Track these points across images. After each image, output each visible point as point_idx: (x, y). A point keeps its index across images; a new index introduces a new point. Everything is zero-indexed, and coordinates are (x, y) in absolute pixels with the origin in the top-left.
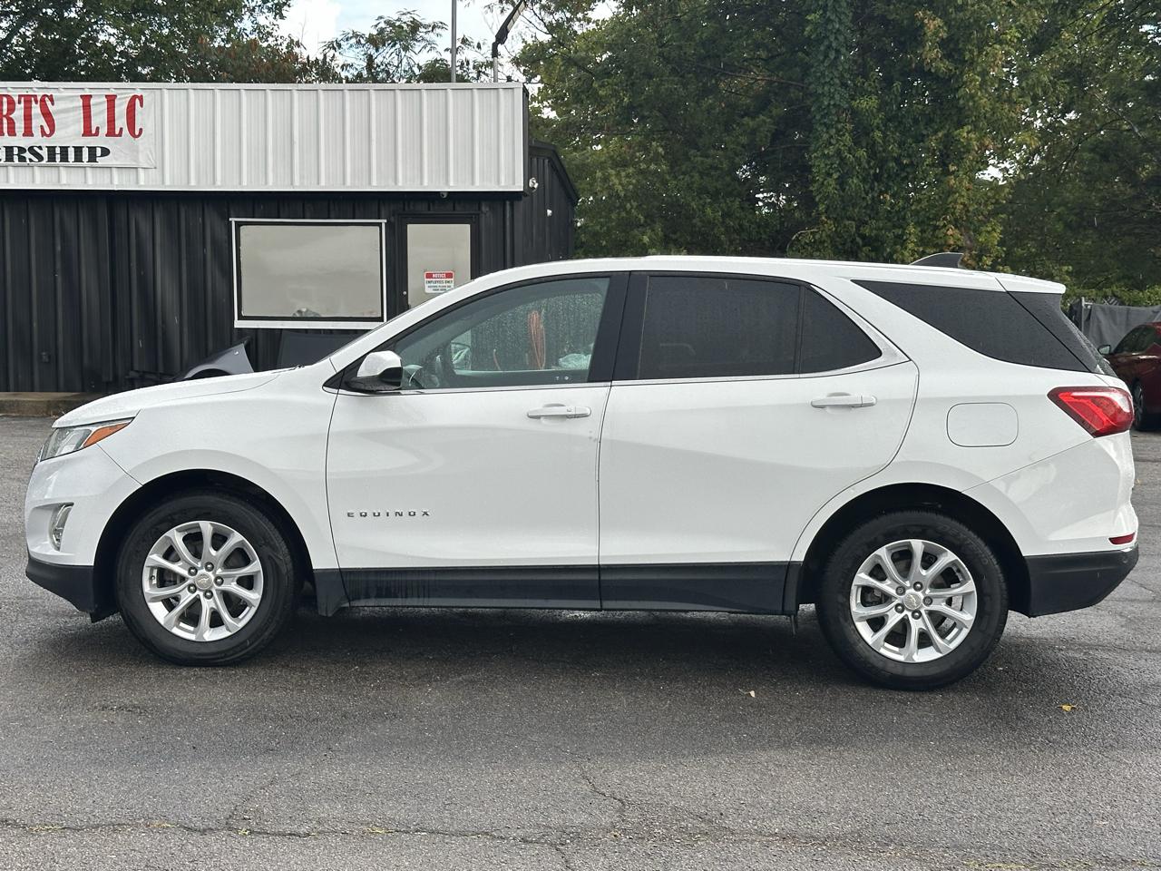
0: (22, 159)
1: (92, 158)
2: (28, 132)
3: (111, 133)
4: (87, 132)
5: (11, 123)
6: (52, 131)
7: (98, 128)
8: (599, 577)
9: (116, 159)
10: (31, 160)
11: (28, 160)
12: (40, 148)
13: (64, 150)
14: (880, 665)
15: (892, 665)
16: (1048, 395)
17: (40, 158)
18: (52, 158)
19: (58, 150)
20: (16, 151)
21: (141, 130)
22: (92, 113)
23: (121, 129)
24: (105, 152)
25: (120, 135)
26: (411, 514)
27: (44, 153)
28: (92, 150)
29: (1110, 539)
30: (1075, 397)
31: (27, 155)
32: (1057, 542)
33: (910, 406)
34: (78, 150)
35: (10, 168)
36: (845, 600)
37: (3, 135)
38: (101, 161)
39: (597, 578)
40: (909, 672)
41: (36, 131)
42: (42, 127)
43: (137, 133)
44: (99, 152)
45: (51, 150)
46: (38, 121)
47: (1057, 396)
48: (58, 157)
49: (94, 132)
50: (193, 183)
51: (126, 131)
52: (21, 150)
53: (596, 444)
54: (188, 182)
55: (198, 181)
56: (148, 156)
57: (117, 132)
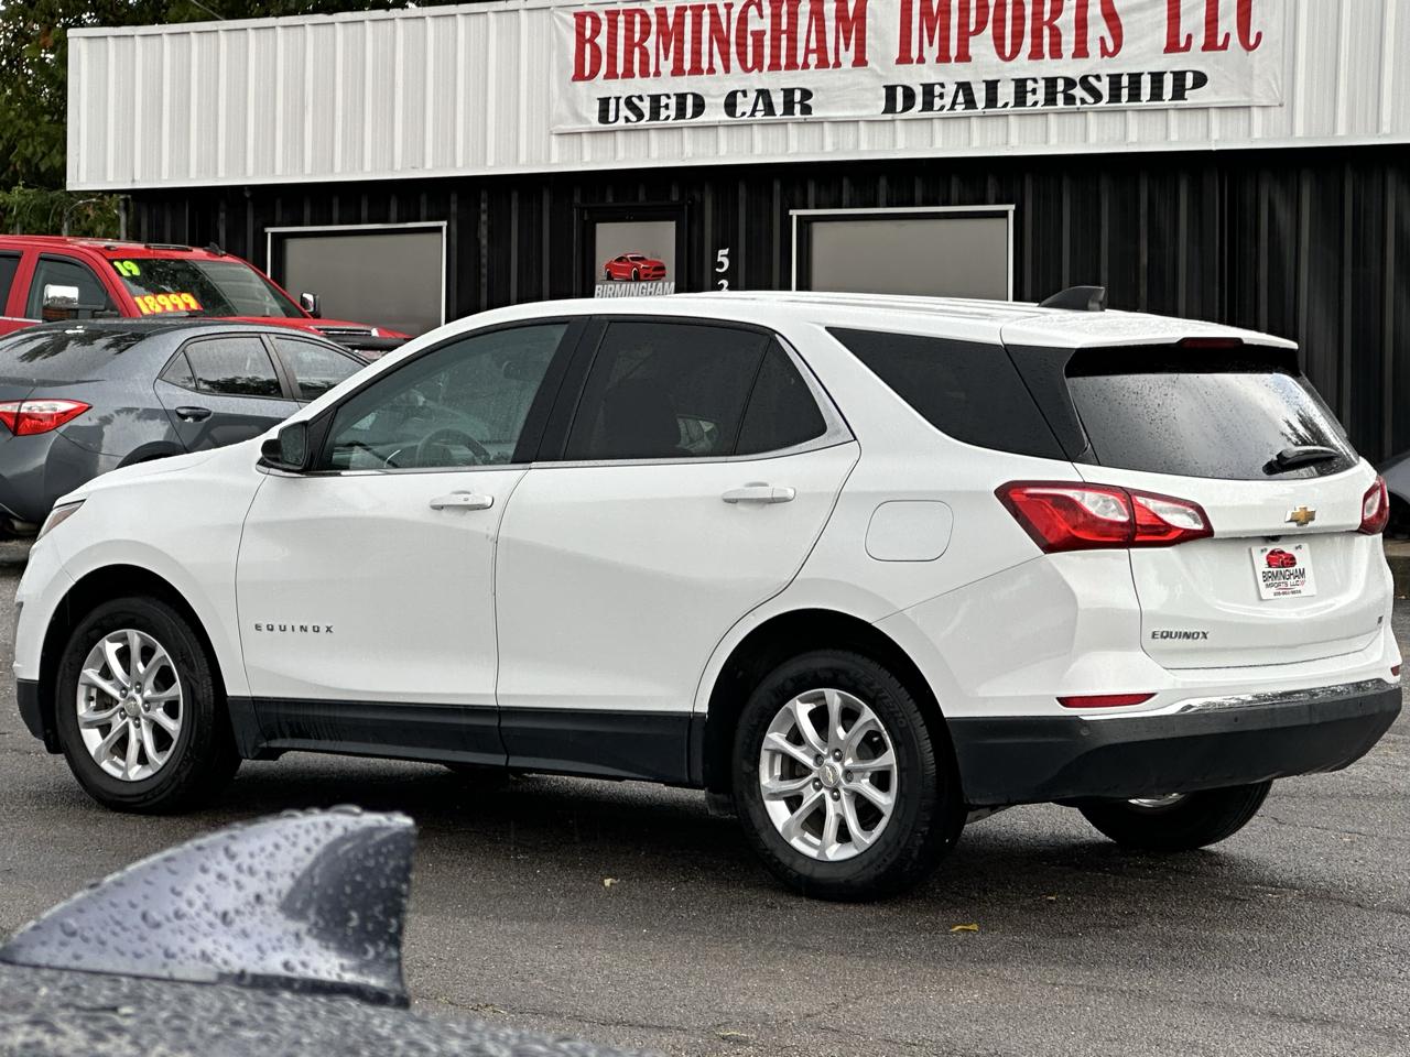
0: (1070, 99)
1: (1179, 93)
2: (1081, 51)
3: (1210, 45)
4: (1172, 46)
5: (1056, 34)
6: (1118, 47)
7: (1189, 37)
8: (499, 723)
9: (1217, 93)
10: (1083, 101)
11: (1078, 102)
12: (1098, 78)
13: (1135, 79)
14: (787, 860)
15: (801, 861)
16: (995, 492)
17: (1097, 96)
18: (1115, 96)
19: (1125, 81)
20: (1061, 85)
21: (1259, 36)
22: (1182, 9)
23: (1227, 36)
24: (1200, 80)
25: (1225, 47)
26: (316, 630)
27: (1104, 87)
28: (1179, 77)
29: (1059, 699)
30: (1029, 495)
31: (1078, 92)
32: (985, 700)
33: (830, 504)
34: (1157, 78)
35: (1052, 117)
36: (752, 768)
37: (1042, 57)
38: (1193, 97)
39: (496, 724)
40: (819, 873)
41: (1093, 47)
42: (1102, 39)
43: (1252, 41)
44: (1189, 81)
45: (1115, 80)
46: (1098, 29)
47: (1008, 494)
48: (1125, 92)
49: (1182, 44)
50: (1342, 130)
51: (1235, 40)
52: (1070, 83)
53: (491, 545)
54: (1334, 129)
55: (1351, 127)
56: (1270, 85)
57: (1220, 41)
